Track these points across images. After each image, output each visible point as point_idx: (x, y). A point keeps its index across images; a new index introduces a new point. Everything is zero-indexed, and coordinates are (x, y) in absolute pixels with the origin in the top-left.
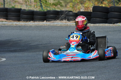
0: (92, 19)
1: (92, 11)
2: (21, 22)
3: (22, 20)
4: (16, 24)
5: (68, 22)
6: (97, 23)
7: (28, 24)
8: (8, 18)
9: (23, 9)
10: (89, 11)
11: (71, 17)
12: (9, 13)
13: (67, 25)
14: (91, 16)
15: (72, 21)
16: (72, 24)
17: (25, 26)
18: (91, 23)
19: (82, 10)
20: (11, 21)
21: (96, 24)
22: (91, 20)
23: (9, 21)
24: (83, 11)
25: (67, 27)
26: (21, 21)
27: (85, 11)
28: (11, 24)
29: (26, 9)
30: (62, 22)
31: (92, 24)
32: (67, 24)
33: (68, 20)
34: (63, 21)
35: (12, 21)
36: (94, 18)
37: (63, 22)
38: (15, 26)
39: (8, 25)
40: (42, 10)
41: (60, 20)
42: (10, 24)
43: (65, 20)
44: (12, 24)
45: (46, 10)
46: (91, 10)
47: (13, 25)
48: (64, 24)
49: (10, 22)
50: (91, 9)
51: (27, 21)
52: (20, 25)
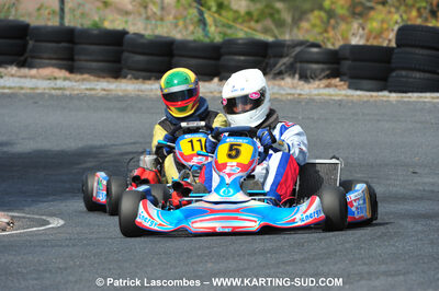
0: (394, 74)
1: (393, 44)
2: (124, 81)
3: (129, 76)
4: (104, 90)
5: (302, 83)
6: (412, 92)
7: (152, 90)
8: (77, 64)
9: (135, 34)
10: (385, 44)
11: (315, 66)
12: (78, 47)
13: (300, 95)
14: (389, 62)
15: (317, 83)
16: (316, 92)
17: (138, 99)
18: (390, 92)
19: (355, 41)
20: (86, 76)
21: (410, 94)
22: (390, 79)
23: (78, 77)
24: (362, 42)
25: (299, 102)
26: (125, 77)
27: (369, 44)
28: (87, 89)
29: (142, 32)
30: (279, 86)
31: (393, 95)
32: (298, 91)
33: (304, 77)
34: (283, 79)
35: (92, 78)
36: (404, 73)
37: (282, 83)
38: (102, 98)
39: (76, 92)
40: (206, 36)
41: (274, 78)
42: (83, 87)
43: (292, 75)
44: (91, 89)
45: (218, 39)
46: (390, 41)
47: (93, 92)
48: (289, 91)
49: (84, 80)
50: (392, 36)
51: (149, 79)
52: (120, 94)
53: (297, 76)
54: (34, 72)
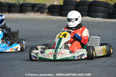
5: (41, 14)
22: (62, 13)
43: (38, 12)
53: (40, 12)
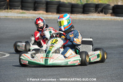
33: (105, 13)
41: (98, 13)
54: (36, 12)
